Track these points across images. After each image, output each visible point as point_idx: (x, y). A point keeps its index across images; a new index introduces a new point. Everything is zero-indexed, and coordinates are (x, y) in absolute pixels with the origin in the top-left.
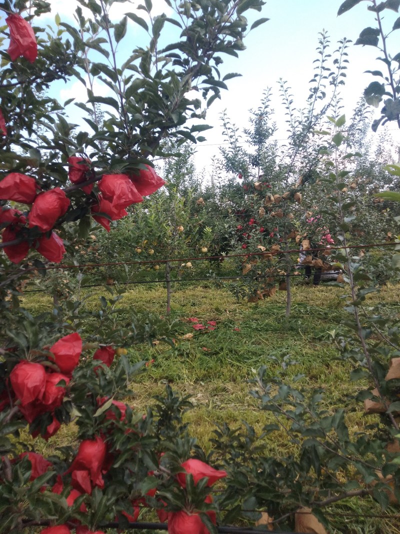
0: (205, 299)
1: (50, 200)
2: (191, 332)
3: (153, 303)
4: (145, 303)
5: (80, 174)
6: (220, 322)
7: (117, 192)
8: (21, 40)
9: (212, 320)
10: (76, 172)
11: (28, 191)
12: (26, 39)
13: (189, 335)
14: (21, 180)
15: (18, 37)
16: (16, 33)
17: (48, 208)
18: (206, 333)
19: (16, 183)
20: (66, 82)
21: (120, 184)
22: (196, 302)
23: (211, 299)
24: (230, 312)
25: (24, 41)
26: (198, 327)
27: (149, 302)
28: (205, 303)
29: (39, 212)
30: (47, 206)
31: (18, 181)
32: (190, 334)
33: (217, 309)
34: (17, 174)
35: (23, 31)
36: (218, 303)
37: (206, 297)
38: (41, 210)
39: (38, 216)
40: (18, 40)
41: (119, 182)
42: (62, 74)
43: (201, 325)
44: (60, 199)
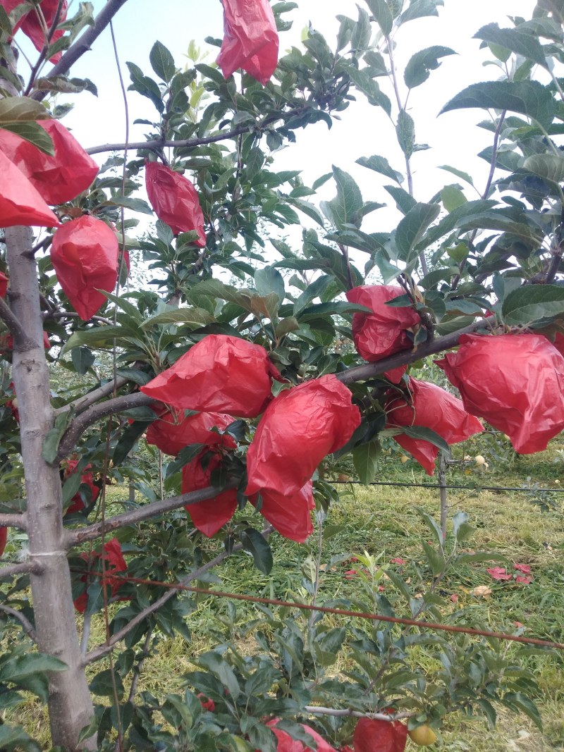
0: (500, 516)
1: (308, 413)
2: (486, 583)
3: (409, 513)
4: (395, 513)
5: (392, 334)
6: (537, 568)
7: (535, 399)
8: (246, 29)
9: (521, 561)
10: (381, 329)
11: (249, 386)
12: (255, 24)
13: (482, 589)
14: (232, 357)
15: (240, 22)
16: (237, 13)
17: (301, 438)
18: (515, 588)
19: (218, 366)
20: (330, 124)
21: (540, 368)
22: (484, 519)
23: (513, 518)
24: (554, 547)
25: (251, 33)
26: (500, 573)
27: (400, 511)
28: (503, 524)
29: (274, 447)
30: (301, 432)
31: (224, 361)
32: (485, 587)
33: (529, 541)
34: (221, 337)
35: (251, 9)
36: (527, 527)
37: (503, 513)
38: (280, 440)
39: (273, 460)
40: (240, 28)
41: (535, 361)
42: (323, 107)
43: (503, 570)
44: (334, 408)
